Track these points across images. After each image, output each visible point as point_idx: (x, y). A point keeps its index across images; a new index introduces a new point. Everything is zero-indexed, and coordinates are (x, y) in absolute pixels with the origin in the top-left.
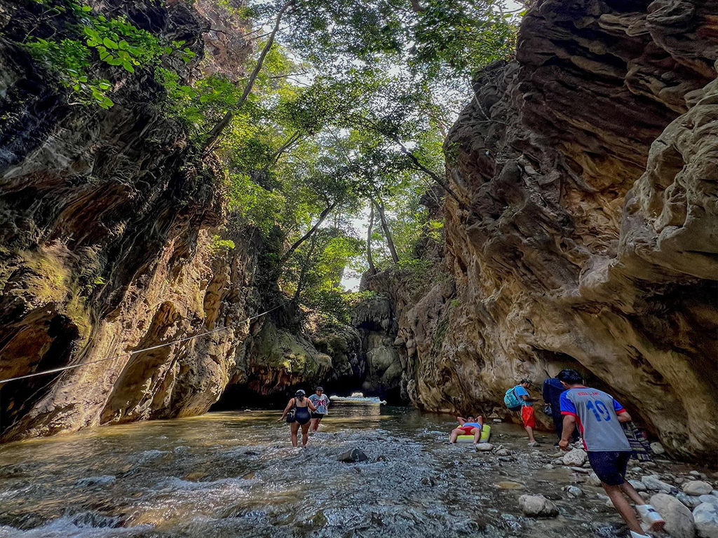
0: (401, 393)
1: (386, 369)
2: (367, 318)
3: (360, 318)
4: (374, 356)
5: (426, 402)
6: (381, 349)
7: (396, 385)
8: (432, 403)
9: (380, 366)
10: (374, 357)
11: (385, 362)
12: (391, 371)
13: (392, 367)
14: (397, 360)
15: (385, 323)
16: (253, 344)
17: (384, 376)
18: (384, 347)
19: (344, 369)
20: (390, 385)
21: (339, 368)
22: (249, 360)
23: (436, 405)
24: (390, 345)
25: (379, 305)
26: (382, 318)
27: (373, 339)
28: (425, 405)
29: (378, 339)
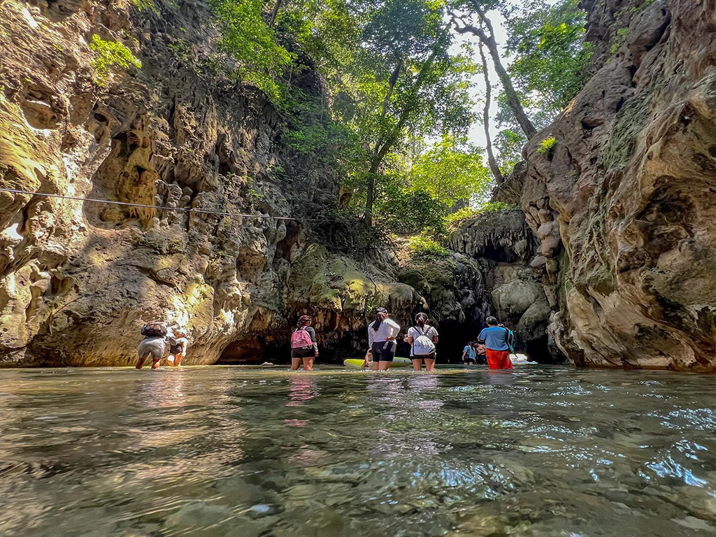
0: (549, 343)
1: (524, 311)
2: (489, 241)
3: (478, 242)
4: (504, 294)
5: (589, 343)
6: (515, 285)
7: (542, 334)
8: (607, 343)
9: (513, 307)
10: (502, 296)
11: (521, 301)
12: (532, 313)
13: (533, 308)
14: (541, 297)
15: (519, 246)
16: (289, 274)
17: (521, 322)
18: (519, 281)
19: (447, 309)
20: (532, 334)
21: (439, 309)
22: (285, 296)
23: (619, 348)
24: (529, 277)
25: (506, 218)
26: (514, 240)
27: (502, 273)
28: (588, 351)
29: (510, 272)
